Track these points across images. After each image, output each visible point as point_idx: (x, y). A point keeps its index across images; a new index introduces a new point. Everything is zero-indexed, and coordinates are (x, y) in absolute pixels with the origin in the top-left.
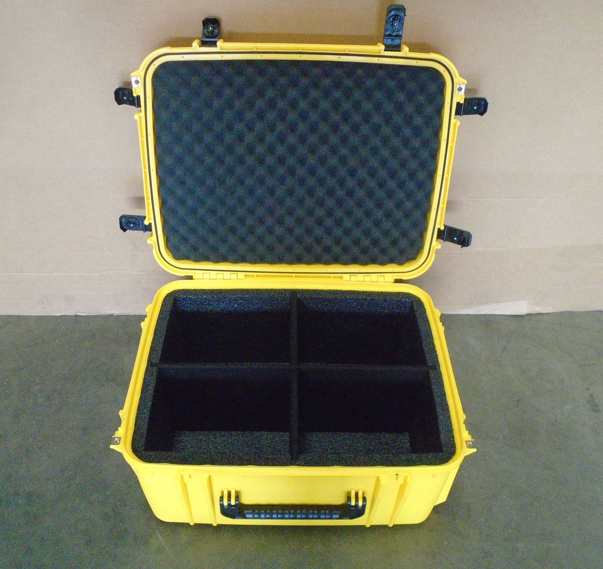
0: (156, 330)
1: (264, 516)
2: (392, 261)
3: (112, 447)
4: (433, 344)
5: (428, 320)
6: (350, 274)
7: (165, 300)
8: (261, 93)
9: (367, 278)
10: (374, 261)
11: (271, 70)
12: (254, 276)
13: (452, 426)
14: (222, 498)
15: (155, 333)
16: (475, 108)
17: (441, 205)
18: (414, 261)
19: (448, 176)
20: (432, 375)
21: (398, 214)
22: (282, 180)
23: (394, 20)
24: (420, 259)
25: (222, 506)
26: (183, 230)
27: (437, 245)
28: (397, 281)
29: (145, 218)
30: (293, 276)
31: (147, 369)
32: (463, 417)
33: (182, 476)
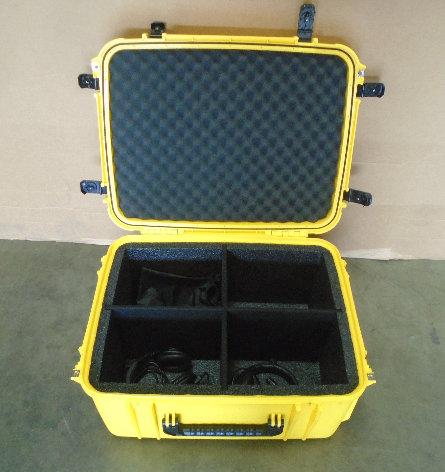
0: (110, 278)
1: (199, 433)
2: (305, 219)
3: (72, 378)
4: (340, 290)
5: (336, 269)
6: (271, 230)
7: (117, 252)
8: (198, 77)
9: (286, 233)
10: (290, 219)
11: (206, 58)
12: (191, 231)
13: (355, 361)
14: (164, 420)
15: (109, 281)
16: (374, 91)
17: (346, 171)
18: (324, 219)
19: (351, 146)
20: (339, 317)
21: (310, 179)
22: (215, 150)
23: (306, 16)
24: (329, 218)
25: (164, 426)
26: (132, 193)
27: (343, 205)
28: (311, 236)
29: (101, 182)
30: (224, 231)
31: (102, 311)
32: (364, 352)
33: (131, 404)
